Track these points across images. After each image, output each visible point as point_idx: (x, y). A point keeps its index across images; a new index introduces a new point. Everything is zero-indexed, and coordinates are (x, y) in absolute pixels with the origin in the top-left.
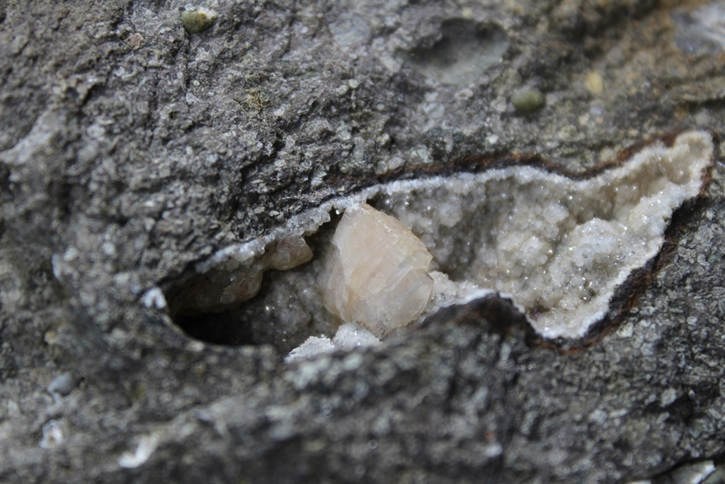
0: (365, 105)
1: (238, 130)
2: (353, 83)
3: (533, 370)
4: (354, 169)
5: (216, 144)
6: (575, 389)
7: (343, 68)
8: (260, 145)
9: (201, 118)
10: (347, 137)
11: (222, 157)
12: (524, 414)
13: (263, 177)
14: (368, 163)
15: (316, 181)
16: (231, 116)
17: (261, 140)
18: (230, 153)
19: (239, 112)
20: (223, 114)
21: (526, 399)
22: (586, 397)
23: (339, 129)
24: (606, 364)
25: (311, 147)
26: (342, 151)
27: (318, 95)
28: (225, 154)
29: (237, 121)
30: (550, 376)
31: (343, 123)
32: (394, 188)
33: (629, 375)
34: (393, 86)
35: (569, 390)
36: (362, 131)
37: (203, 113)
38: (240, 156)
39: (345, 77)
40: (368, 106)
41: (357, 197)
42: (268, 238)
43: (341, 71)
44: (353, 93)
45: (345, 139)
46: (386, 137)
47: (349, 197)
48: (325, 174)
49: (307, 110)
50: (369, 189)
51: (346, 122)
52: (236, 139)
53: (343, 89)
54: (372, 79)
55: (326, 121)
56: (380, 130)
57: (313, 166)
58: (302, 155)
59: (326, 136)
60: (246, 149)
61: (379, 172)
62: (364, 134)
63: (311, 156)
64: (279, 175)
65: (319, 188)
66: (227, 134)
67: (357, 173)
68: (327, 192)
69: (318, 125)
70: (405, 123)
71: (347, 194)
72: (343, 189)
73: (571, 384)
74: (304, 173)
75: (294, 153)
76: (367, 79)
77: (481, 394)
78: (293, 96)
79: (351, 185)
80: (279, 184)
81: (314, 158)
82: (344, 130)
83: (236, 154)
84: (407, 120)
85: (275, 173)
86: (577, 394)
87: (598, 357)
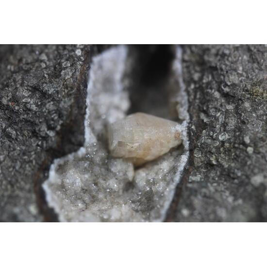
0: (236, 154)
1: (241, 75)
2: (250, 150)
3: (37, 149)
4: (200, 136)
5: (235, 57)
6: (17, 168)
7: (261, 147)
8: (229, 84)
9: (254, 57)
10: (221, 138)
11: (226, 57)
12: (16, 130)
13: (211, 81)
14: (201, 144)
15: (202, 116)
16: (251, 75)
17: (231, 85)
18: (227, 62)
19: (252, 79)
20: (254, 71)
21: (23, 135)
22: (11, 172)
23: (227, 135)
24: (21, 189)
25: (222, 117)
26: (213, 132)
27: (248, 126)
28: (228, 60)
29: (247, 77)
30: (30, 156)
31: (229, 137)
32: (184, 158)
33: (10, 197)
34: (244, 177)
35: (18, 164)
36: (222, 149)
37: (257, 60)
38: (223, 67)
39: (255, 146)
40: (235, 157)
41: (185, 133)
42: (181, 80)
43: (260, 145)
44: (244, 148)
45: (220, 136)
46: (214, 162)
47: (187, 128)
48: (205, 121)
49: (242, 119)
50: (188, 142)
51: (229, 139)
52: (235, 70)
53: (247, 140)
54: (250, 165)
55: (233, 127)
56: (220, 160)
57: (211, 116)
58: (219, 111)
59: (225, 125)
60: (227, 72)
61: (195, 151)
62: (219, 149)
63: (217, 115)
64: (210, 91)
65: (199, 117)
66: (241, 68)
67: (198, 137)
68: (195, 119)
69: (232, 123)
70: (221, 179)
71: (189, 128)
72: (193, 127)
73: (21, 167)
74: (208, 108)
75: (221, 105)
76: (252, 161)
77: (34, 108)
78: (254, 115)
79: (193, 132)
80: (205, 91)
81: (215, 117)
82: (225, 137)
83: (226, 65)
84: (222, 181)
85: (211, 89)
86: (14, 167)
87: (28, 187)
